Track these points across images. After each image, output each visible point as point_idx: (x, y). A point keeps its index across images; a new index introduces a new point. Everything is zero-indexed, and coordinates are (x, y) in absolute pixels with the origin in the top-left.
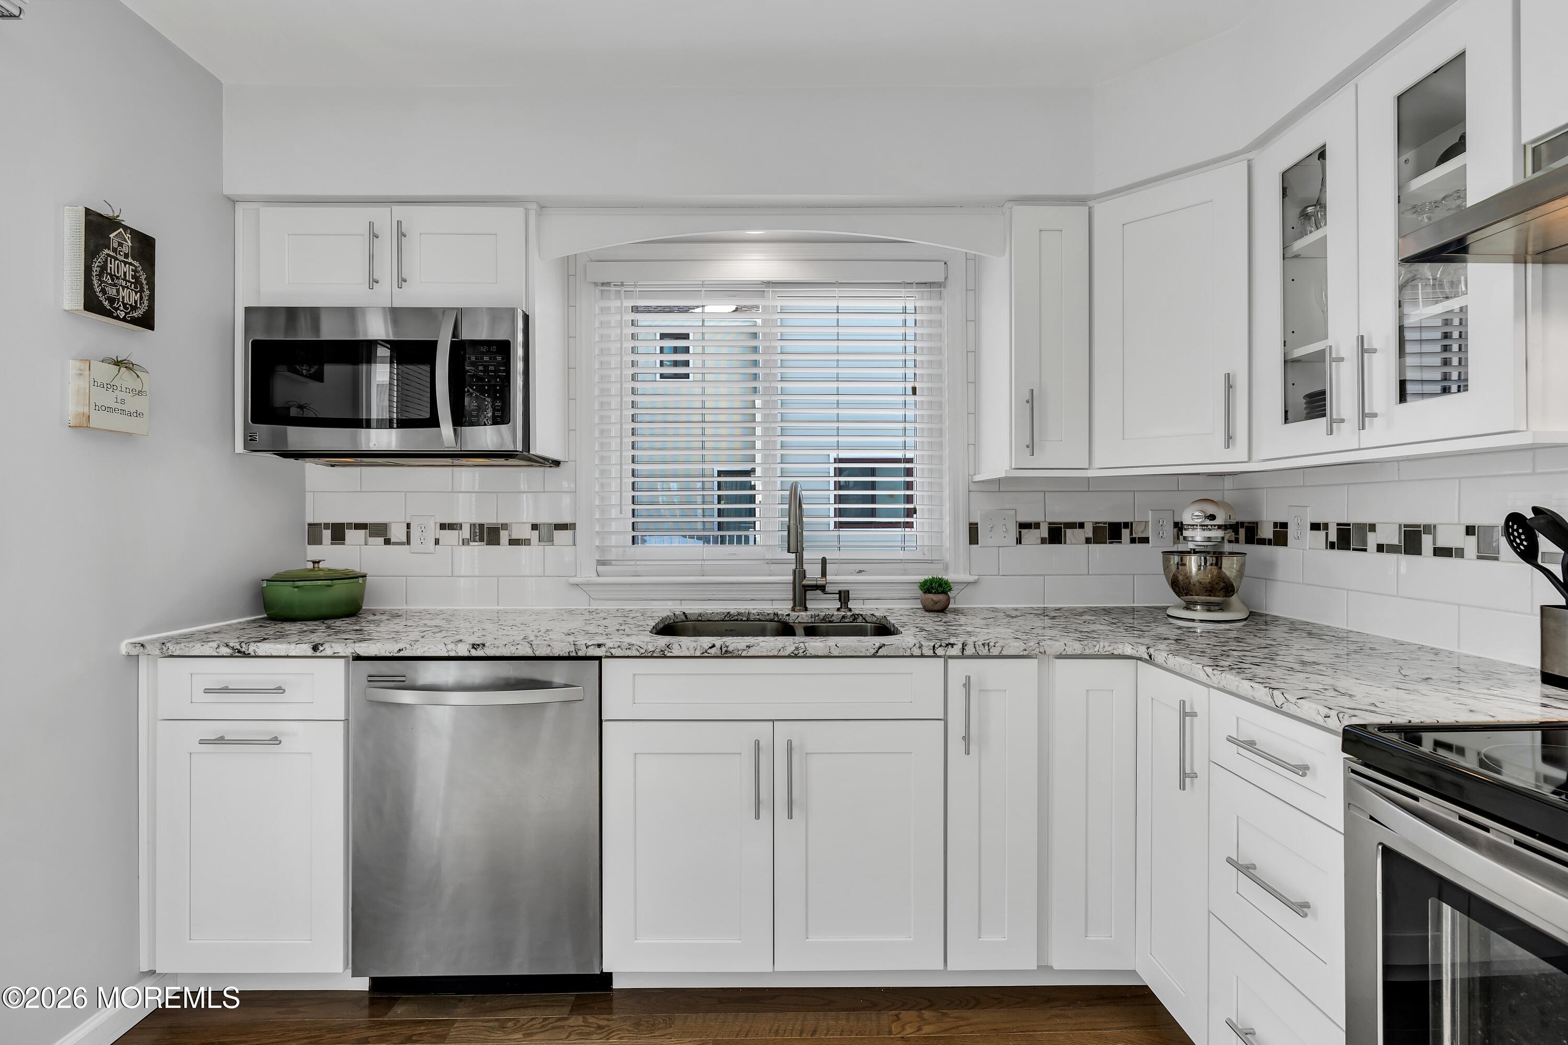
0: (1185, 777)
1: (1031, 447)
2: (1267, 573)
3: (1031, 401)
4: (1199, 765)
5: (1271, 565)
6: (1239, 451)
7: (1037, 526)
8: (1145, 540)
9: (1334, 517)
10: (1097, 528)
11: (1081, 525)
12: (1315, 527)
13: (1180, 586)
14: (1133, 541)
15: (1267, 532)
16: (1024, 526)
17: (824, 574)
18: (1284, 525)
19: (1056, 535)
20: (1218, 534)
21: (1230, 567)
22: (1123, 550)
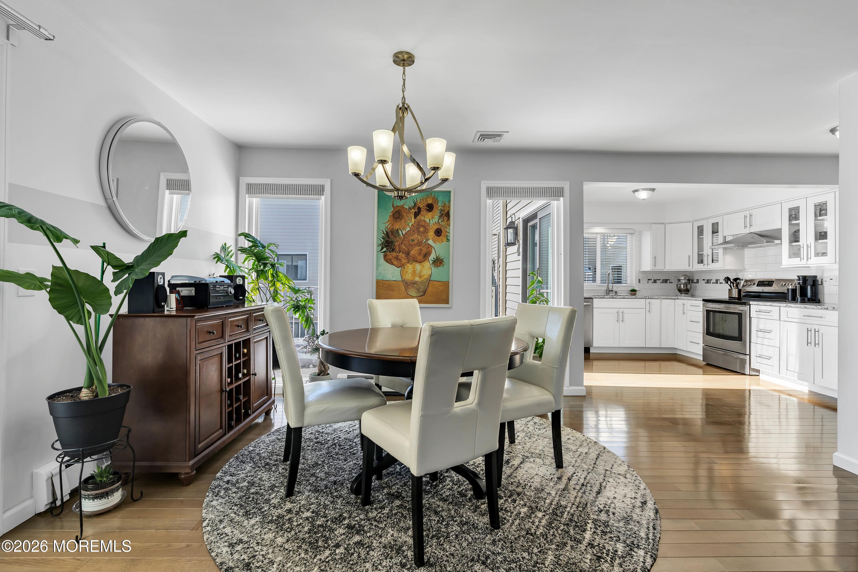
0: (684, 313)
1: (655, 266)
2: (695, 289)
3: (655, 258)
4: (685, 311)
5: (696, 287)
6: (691, 267)
7: (651, 280)
8: (672, 283)
9: (706, 279)
10: (663, 280)
11: (660, 280)
12: (703, 280)
13: (680, 290)
14: (670, 283)
15: (695, 281)
16: (649, 280)
17: (612, 288)
18: (698, 280)
19: (655, 281)
20: (687, 281)
21: (689, 286)
22: (668, 285)
